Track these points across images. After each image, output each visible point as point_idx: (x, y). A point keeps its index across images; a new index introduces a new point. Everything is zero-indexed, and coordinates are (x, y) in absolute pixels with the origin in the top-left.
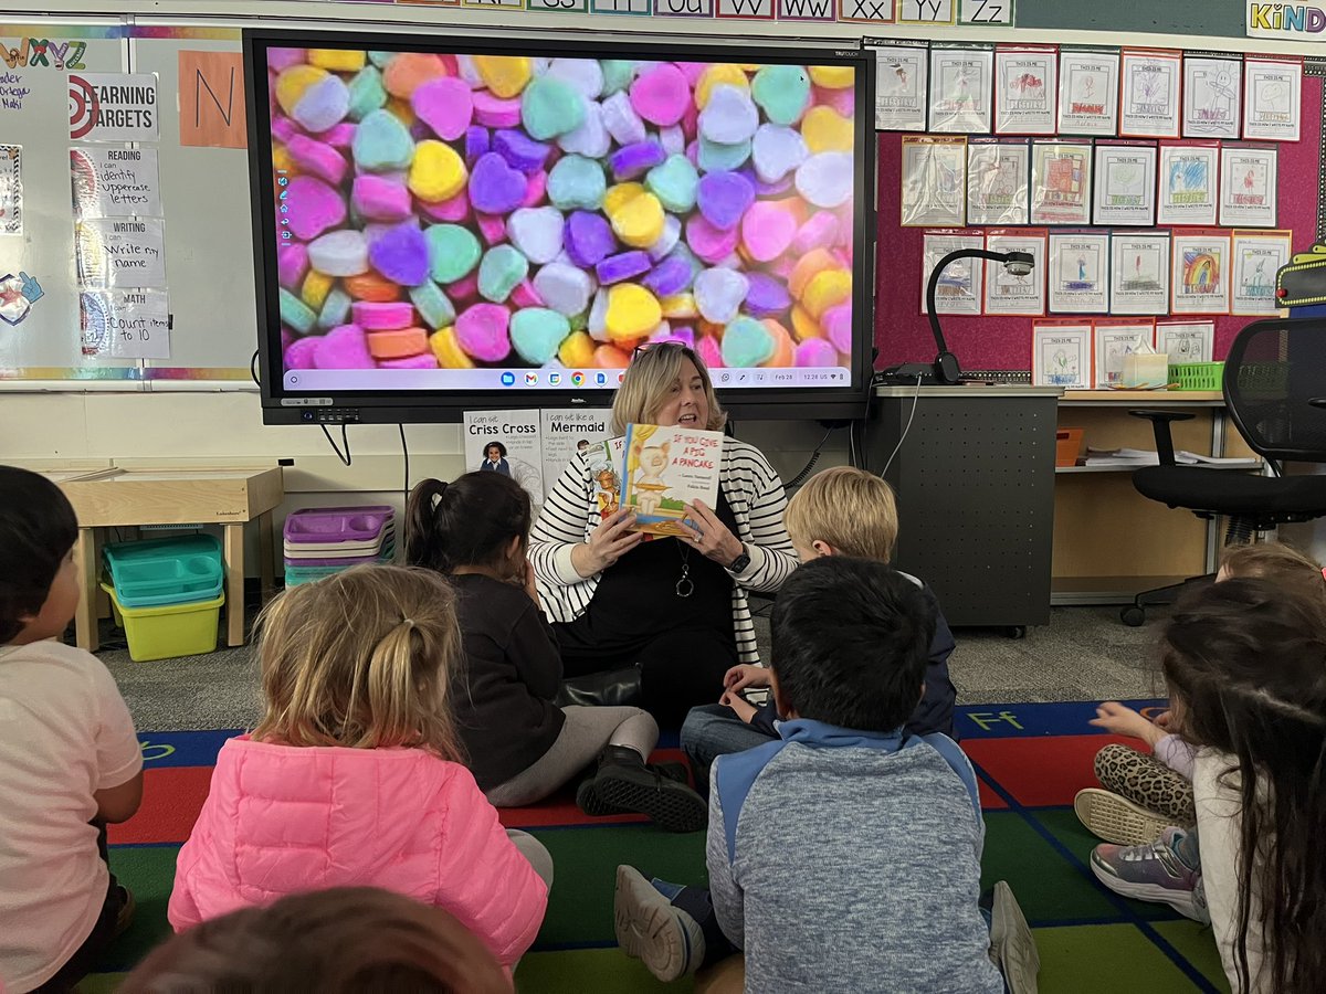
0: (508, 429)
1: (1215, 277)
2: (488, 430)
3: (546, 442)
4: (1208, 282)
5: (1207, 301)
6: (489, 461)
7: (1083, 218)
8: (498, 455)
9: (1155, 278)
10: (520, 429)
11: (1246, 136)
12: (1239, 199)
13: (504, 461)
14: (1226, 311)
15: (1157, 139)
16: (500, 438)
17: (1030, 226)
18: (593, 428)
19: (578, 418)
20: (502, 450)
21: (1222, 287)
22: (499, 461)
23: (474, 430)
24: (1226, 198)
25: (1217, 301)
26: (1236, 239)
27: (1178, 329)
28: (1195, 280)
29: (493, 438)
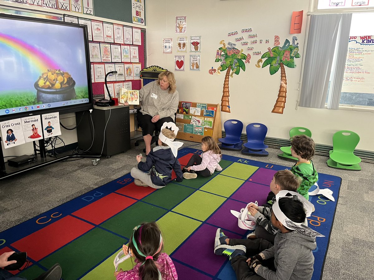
0: (12, 125)
1: (131, 72)
2: (7, 126)
3: (23, 126)
4: (130, 73)
5: (130, 77)
6: (9, 135)
7: (110, 60)
8: (11, 132)
9: (122, 73)
10: (16, 124)
11: (134, 44)
12: (133, 57)
13: (12, 134)
14: (133, 79)
15: (120, 44)
16: (11, 128)
17: (101, 62)
18: (35, 121)
19: (31, 119)
20: (12, 131)
21: (132, 75)
22: (11, 134)
23: (3, 127)
24: (132, 57)
25: (132, 77)
26: (133, 65)
27: (127, 83)
28: (128, 73)
29: (9, 128)
